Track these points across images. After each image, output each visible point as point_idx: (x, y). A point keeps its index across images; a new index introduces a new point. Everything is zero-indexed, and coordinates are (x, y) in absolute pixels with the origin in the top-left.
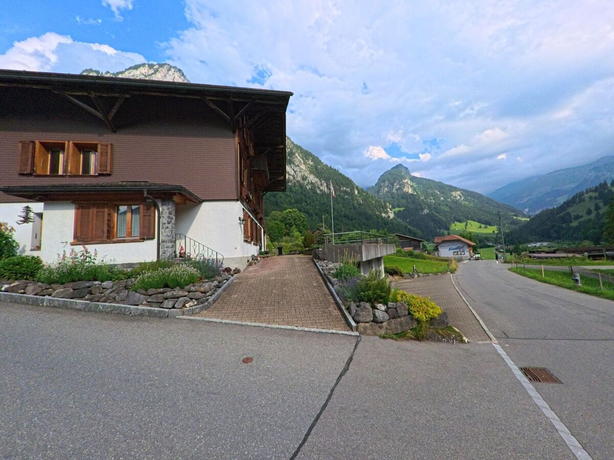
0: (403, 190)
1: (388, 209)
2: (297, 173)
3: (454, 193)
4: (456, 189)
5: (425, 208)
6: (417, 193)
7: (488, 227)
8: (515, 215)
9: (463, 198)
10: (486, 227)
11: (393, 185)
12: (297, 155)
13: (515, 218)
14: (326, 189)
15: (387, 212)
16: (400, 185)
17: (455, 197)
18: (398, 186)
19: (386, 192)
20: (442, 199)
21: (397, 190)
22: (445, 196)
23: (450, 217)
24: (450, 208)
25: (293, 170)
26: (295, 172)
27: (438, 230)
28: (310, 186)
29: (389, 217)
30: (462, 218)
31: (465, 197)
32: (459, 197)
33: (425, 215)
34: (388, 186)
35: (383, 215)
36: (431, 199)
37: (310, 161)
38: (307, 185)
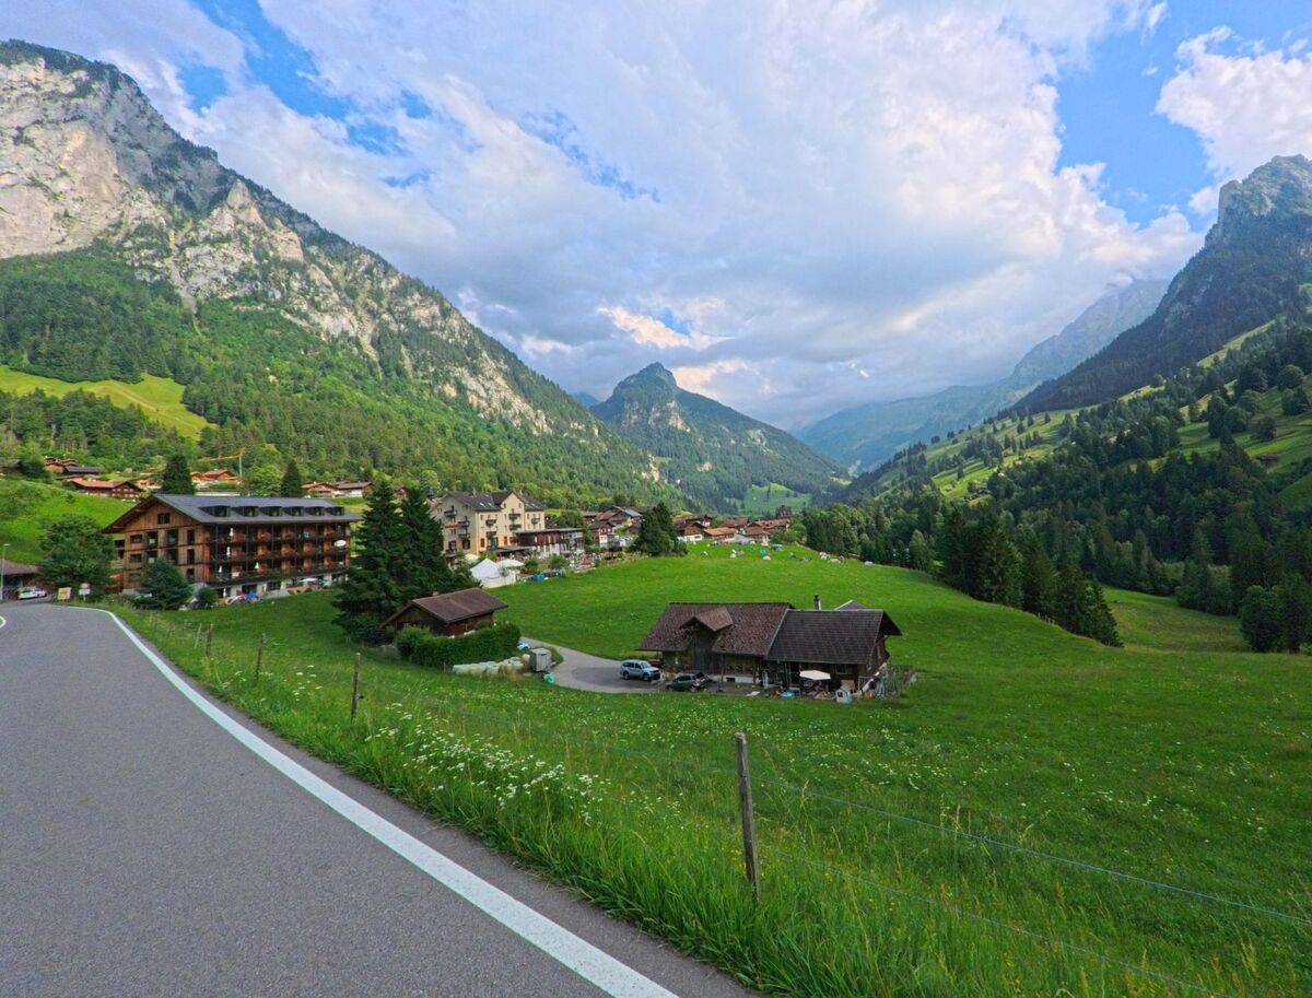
0: (667, 423)
1: (651, 465)
2: (490, 392)
3: (751, 433)
4: (755, 424)
5: (706, 460)
6: (691, 429)
7: (799, 494)
8: (835, 476)
9: (765, 442)
10: (796, 496)
11: (648, 410)
12: (485, 354)
13: (835, 479)
14: (545, 426)
15: (648, 470)
16: (663, 412)
17: (754, 440)
18: (658, 415)
19: (635, 423)
20: (733, 442)
21: (657, 420)
22: (737, 438)
23: (746, 477)
24: (745, 459)
25: (483, 386)
26: (487, 390)
27: (727, 500)
28: (518, 422)
29: (652, 478)
30: (762, 479)
31: (769, 440)
32: (759, 441)
33: (706, 472)
34: (638, 411)
35: (644, 475)
36: (714, 442)
37: (502, 363)
38: (514, 417)
